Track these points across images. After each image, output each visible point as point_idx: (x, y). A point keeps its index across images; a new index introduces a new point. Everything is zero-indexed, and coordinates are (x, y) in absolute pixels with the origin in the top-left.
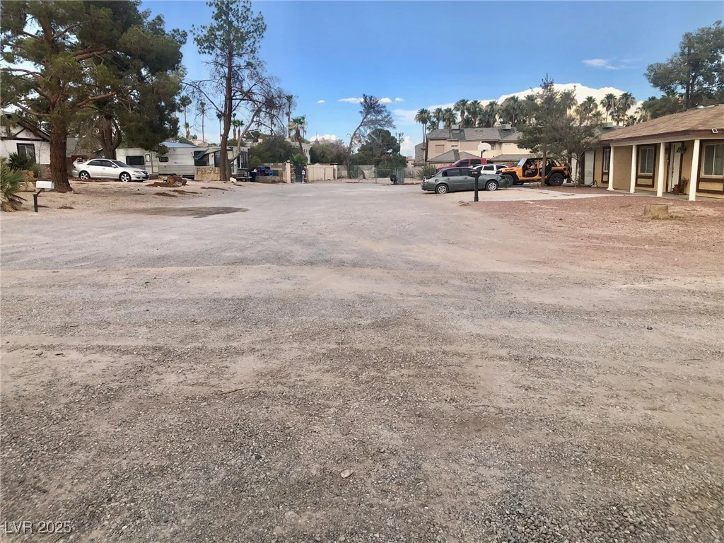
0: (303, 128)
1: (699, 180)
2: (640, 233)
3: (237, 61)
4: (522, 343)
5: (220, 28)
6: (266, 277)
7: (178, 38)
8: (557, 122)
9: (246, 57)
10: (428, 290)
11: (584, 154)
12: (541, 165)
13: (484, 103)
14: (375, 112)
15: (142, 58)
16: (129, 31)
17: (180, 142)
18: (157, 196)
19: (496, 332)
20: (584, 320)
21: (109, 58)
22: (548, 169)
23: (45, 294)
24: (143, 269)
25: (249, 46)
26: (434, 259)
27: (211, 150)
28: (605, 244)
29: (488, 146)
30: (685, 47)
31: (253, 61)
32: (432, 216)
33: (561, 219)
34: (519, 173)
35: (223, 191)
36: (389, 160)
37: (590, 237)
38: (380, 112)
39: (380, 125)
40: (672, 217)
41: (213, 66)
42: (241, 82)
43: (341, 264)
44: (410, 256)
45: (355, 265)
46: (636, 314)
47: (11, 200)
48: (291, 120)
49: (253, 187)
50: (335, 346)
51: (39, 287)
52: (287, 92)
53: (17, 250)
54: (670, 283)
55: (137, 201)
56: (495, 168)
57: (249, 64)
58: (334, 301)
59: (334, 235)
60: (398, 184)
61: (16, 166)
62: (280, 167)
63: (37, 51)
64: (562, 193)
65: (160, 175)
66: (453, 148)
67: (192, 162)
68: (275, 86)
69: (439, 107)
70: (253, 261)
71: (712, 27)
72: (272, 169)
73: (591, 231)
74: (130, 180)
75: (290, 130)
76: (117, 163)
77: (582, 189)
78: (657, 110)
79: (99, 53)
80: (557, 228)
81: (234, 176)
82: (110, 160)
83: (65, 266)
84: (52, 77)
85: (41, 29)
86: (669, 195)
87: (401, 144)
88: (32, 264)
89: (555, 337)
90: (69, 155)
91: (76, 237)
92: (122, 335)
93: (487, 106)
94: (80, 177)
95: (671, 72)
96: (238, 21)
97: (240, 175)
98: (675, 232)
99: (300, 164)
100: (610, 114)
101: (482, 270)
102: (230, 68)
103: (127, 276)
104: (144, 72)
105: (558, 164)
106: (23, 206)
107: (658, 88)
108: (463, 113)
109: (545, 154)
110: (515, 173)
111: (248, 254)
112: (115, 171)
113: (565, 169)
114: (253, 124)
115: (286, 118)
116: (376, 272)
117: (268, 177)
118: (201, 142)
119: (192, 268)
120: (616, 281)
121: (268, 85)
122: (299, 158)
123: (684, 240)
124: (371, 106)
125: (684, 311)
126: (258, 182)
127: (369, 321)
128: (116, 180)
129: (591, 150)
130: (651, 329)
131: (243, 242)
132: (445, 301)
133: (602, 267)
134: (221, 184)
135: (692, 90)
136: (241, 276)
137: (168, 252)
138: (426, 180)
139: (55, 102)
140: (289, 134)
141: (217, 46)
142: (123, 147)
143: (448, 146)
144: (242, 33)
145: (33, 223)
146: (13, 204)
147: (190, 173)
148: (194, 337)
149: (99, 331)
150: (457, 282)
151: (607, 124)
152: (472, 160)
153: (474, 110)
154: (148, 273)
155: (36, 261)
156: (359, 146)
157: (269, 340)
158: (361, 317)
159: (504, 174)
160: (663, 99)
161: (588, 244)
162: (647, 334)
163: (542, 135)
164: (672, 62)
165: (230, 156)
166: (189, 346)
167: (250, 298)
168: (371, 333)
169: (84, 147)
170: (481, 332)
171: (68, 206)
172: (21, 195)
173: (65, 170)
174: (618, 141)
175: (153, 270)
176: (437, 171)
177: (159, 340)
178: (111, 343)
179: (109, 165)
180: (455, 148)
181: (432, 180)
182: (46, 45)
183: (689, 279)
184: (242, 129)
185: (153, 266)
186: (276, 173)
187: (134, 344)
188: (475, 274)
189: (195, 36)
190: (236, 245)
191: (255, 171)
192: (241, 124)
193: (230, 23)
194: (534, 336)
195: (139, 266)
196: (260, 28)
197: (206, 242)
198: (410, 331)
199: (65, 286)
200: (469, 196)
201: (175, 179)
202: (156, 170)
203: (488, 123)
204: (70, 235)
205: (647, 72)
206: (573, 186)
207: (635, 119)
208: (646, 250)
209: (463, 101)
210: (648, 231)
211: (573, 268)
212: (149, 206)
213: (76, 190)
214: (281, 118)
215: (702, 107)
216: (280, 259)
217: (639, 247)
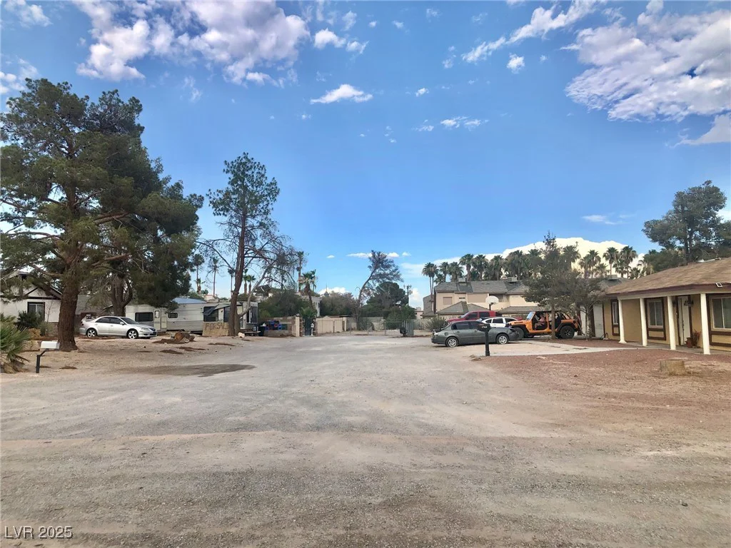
0: (313, 282)
1: (711, 333)
2: (659, 390)
3: (250, 221)
4: (547, 525)
5: (235, 192)
6: (269, 445)
7: (195, 202)
8: (563, 277)
9: (259, 218)
10: (443, 460)
11: (592, 307)
12: (550, 318)
13: (489, 257)
14: (383, 266)
15: (158, 221)
16: (148, 197)
17: (190, 298)
18: (163, 354)
19: (518, 512)
20: (612, 494)
21: (127, 221)
22: (558, 321)
23: (33, 469)
24: (142, 437)
25: (263, 208)
26: (449, 422)
27: (222, 305)
28: (624, 404)
29: (495, 299)
30: (678, 206)
31: (266, 222)
32: (443, 372)
33: (576, 376)
34: (529, 326)
35: (231, 347)
36: (398, 311)
37: (607, 396)
38: (388, 267)
39: (388, 279)
40: (689, 373)
41: (227, 227)
42: (254, 241)
43: (350, 428)
44: (423, 418)
45: (365, 429)
46: (667, 487)
47: (13, 361)
48: (302, 275)
49: (261, 341)
50: (342, 532)
51: (28, 461)
52: (298, 249)
53: (11, 417)
54: (699, 449)
55: (142, 359)
56: (504, 321)
57: (262, 225)
58: (342, 474)
59: (343, 395)
60: (407, 336)
61: (24, 325)
62: (289, 321)
63: (59, 216)
64: (574, 347)
65: (168, 331)
66: (460, 300)
67: (201, 318)
68: (287, 244)
69: (445, 261)
70: (256, 426)
71: (703, 187)
72: (281, 323)
73: (607, 389)
74: (137, 337)
75: (300, 284)
76: (125, 319)
77: (594, 341)
78: (659, 263)
79: (118, 216)
80: (573, 386)
81: (242, 331)
82: (119, 318)
83: (58, 435)
84: (70, 240)
85: (65, 196)
86: (683, 348)
87: (409, 296)
88: (24, 434)
89: (584, 517)
90: (78, 312)
91: (74, 401)
92: (110, 521)
93: (492, 260)
94: (87, 334)
95: (667, 228)
96: (253, 186)
97: (248, 330)
98: (695, 390)
99: (309, 318)
100: (614, 266)
101: (499, 435)
102: (244, 228)
103: (123, 447)
104: (160, 233)
105: (566, 316)
106: (25, 367)
107: (657, 243)
108: (469, 267)
109: (553, 308)
110: (525, 326)
111: (254, 417)
112: (123, 328)
113: (574, 322)
114: (264, 280)
115: (296, 273)
116: (387, 438)
117: (277, 331)
118: (212, 298)
119: (193, 435)
120: (641, 447)
121: (280, 243)
122: (309, 312)
123: (706, 399)
124: (379, 262)
125: (718, 482)
126: (267, 336)
127: (380, 500)
128: (123, 337)
129: (598, 302)
130: (686, 505)
131: (248, 404)
132: (462, 473)
133: (624, 430)
134: (229, 340)
135: (691, 244)
136: (243, 445)
137: (170, 416)
138: (436, 334)
139: (71, 263)
140: (300, 288)
141: (232, 208)
142: (134, 304)
143: (456, 299)
144: (256, 196)
145: (33, 385)
146: (16, 365)
147: (198, 328)
148: (187, 521)
149: (85, 515)
150: (473, 450)
151: (611, 276)
152: (480, 313)
153: (480, 263)
154: (146, 442)
155: (28, 429)
156: (368, 298)
157: (269, 525)
158: (371, 495)
159: (513, 327)
160: (663, 252)
161: (606, 404)
162: (682, 510)
163: (549, 289)
164: (667, 219)
165: (240, 311)
166: (182, 533)
167: (251, 472)
168: (382, 515)
169: (95, 304)
170: (503, 511)
171: (71, 366)
172: (25, 355)
173: (73, 329)
174: (625, 294)
175: (151, 438)
176: (446, 323)
177: (150, 525)
178: (96, 531)
179: (118, 322)
180: (463, 300)
181: (441, 333)
182: (68, 211)
183: (718, 445)
184: (253, 284)
185: (152, 434)
186: (285, 327)
187: (121, 531)
188: (492, 439)
189: (211, 200)
190: (241, 408)
191: (264, 325)
192: (252, 278)
193: (245, 188)
194: (561, 516)
195: (137, 433)
196: (273, 191)
197: (210, 404)
198: (425, 511)
199: (56, 459)
200: (479, 350)
201: (183, 335)
202: (164, 326)
203: (494, 277)
204: (69, 399)
205: (645, 228)
206: (585, 339)
207: (639, 271)
208: (669, 411)
209: (469, 255)
210: (667, 388)
211: (593, 431)
212: (154, 364)
213: (81, 348)
214: (292, 274)
215: (702, 261)
216: (285, 423)
217: (660, 407)
